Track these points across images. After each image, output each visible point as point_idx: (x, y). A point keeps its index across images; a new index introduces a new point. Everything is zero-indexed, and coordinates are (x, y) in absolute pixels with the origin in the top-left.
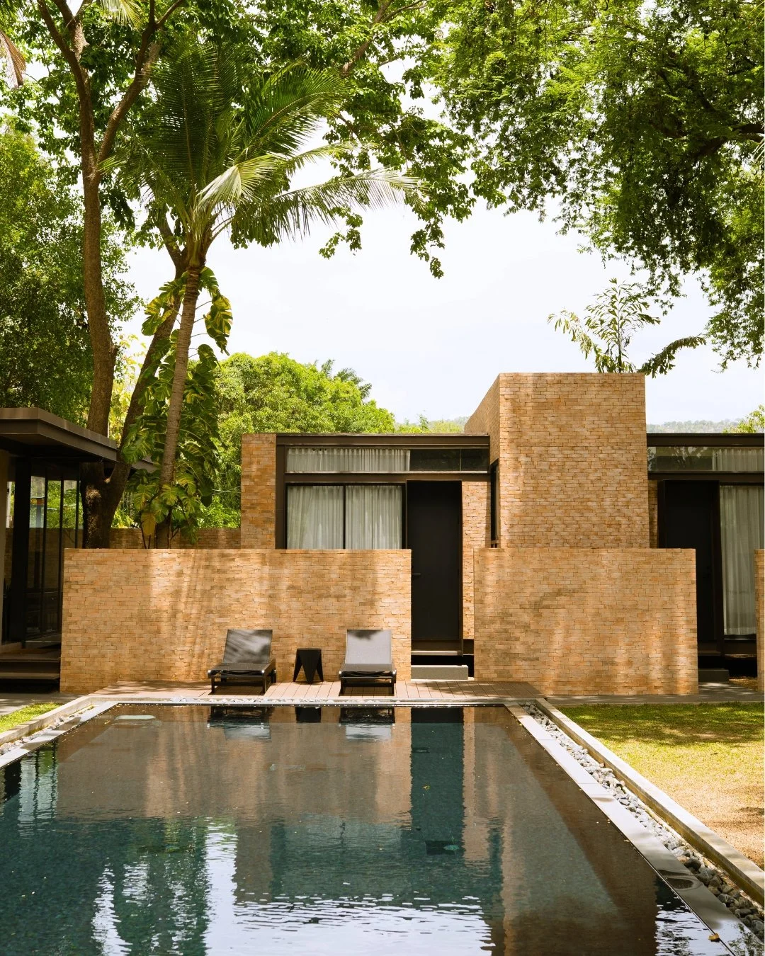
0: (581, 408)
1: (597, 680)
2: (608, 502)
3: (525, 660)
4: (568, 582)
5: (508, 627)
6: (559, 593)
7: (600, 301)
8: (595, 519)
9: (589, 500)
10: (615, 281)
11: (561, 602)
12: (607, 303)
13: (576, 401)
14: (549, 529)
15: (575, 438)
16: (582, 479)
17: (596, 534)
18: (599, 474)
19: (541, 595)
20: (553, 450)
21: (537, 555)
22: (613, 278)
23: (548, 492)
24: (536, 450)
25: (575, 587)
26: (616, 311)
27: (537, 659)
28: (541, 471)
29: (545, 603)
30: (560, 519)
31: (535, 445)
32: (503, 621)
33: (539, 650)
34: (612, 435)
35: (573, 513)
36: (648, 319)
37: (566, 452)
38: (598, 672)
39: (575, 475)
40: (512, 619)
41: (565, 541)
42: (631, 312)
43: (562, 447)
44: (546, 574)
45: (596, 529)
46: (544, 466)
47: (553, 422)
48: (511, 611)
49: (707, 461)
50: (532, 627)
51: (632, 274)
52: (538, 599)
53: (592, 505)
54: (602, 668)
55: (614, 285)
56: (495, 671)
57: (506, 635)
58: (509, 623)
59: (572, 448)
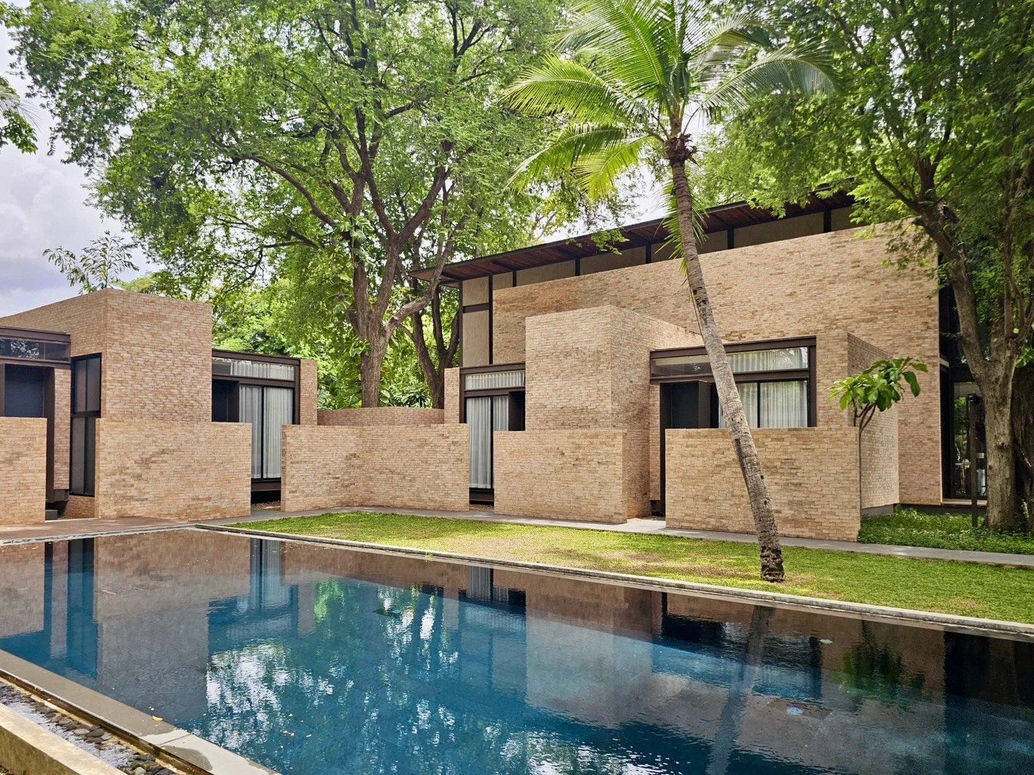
0: (167, 322)
1: (188, 511)
2: (185, 390)
3: (137, 500)
4: (170, 444)
5: (125, 477)
6: (163, 452)
7: (95, 246)
8: (176, 401)
9: (172, 388)
10: (108, 233)
11: (164, 459)
12: (100, 249)
13: (165, 317)
14: (143, 407)
15: (163, 343)
16: (168, 373)
17: (176, 412)
18: (179, 370)
19: (151, 453)
20: (147, 350)
21: (148, 425)
22: (107, 230)
23: (143, 380)
24: (137, 349)
25: (175, 448)
26: (107, 256)
27: (146, 499)
28: (138, 365)
29: (153, 459)
30: (151, 400)
31: (134, 345)
32: (121, 472)
33: (148, 493)
34: (189, 344)
35: (161, 396)
36: (130, 264)
37: (157, 353)
38: (189, 506)
39: (163, 370)
40: (129, 471)
41: (155, 416)
42: (118, 258)
43: (154, 349)
44: (154, 439)
45: (176, 408)
46: (141, 361)
47: (147, 330)
48: (128, 465)
49: (228, 368)
50: (143, 477)
51: (123, 231)
52: (148, 456)
53: (175, 391)
54: (191, 503)
55: (107, 236)
56: (115, 510)
57: (123, 483)
58: (126, 474)
59: (161, 351)
